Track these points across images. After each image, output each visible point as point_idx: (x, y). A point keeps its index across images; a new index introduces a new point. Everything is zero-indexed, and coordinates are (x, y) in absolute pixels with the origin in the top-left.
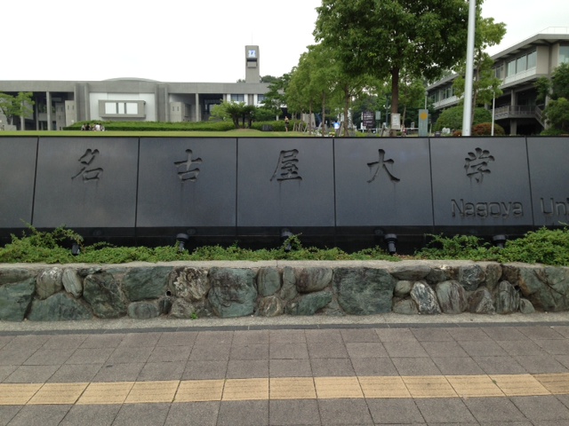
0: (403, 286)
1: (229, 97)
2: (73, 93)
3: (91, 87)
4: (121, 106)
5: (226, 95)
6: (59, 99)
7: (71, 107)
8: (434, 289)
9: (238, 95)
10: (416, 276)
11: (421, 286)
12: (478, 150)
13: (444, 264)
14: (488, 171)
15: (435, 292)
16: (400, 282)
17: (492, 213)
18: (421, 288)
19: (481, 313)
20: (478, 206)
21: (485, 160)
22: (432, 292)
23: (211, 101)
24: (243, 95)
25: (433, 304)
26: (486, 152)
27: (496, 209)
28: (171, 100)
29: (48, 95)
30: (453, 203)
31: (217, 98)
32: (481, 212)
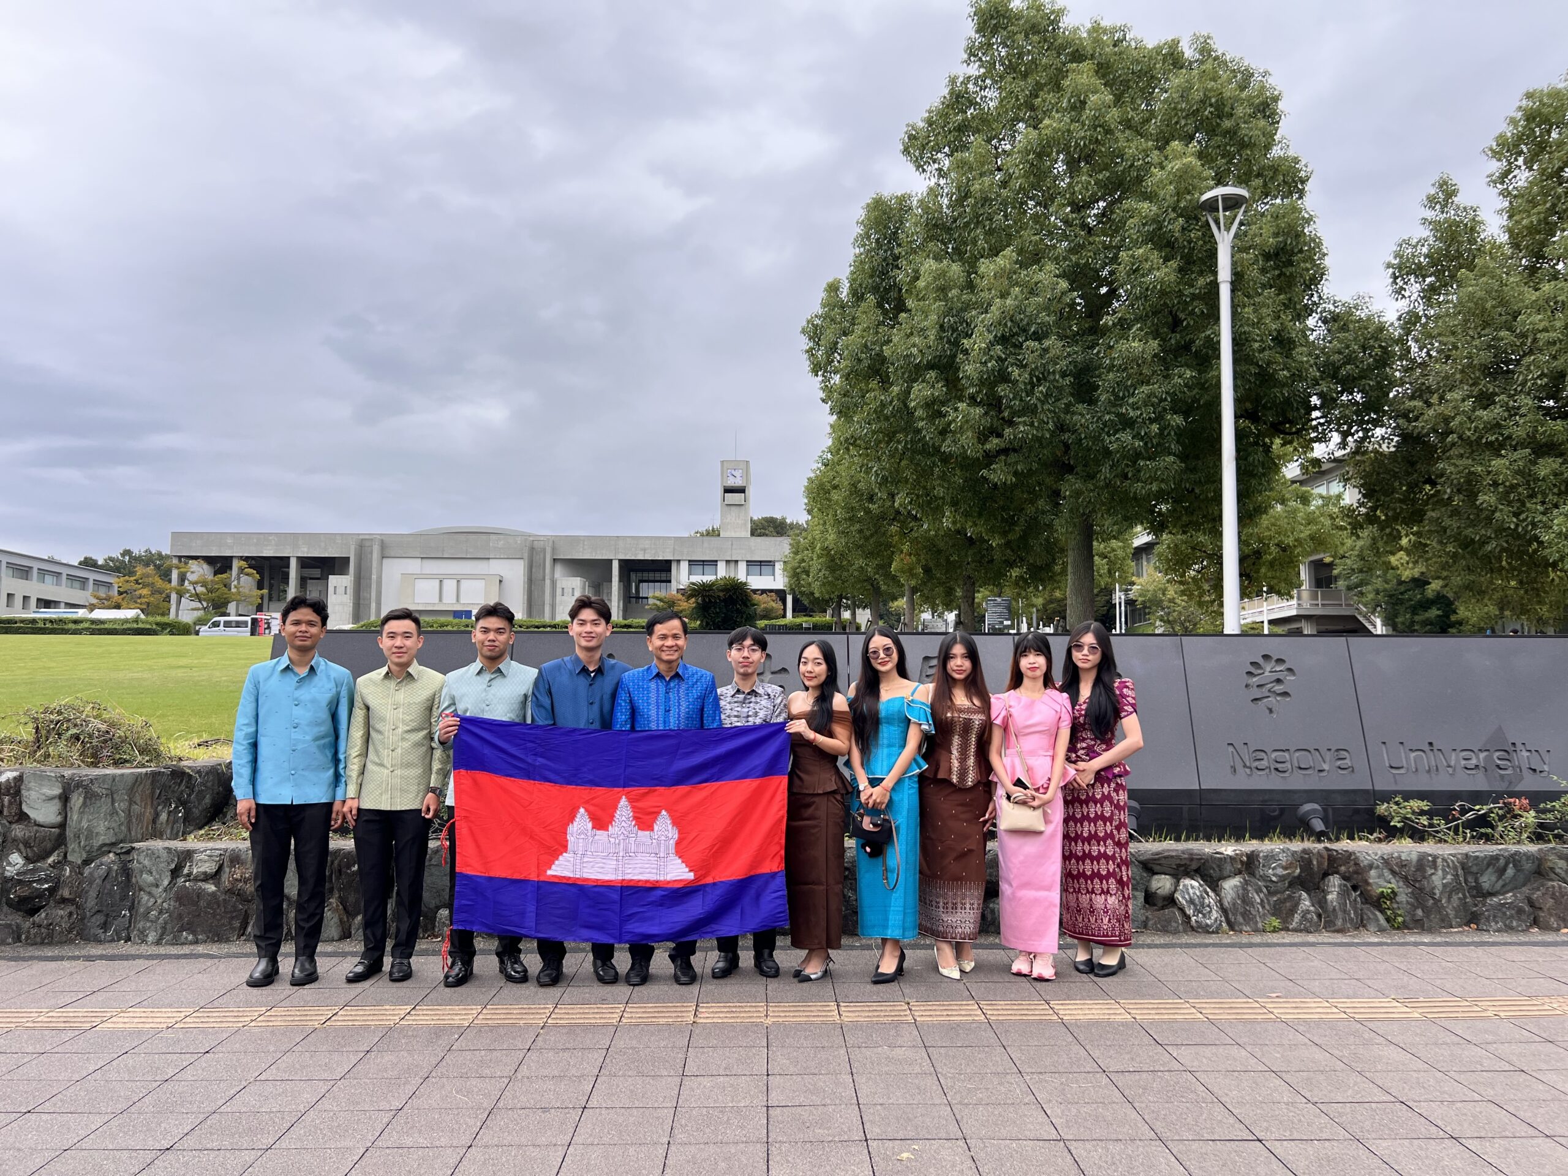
0: (1162, 884)
1: (684, 566)
2: (347, 559)
3: (388, 548)
4: (450, 586)
5: (678, 561)
6: (316, 572)
7: (341, 590)
8: (1214, 890)
9: (703, 563)
10: (1182, 868)
11: (1192, 886)
12: (1266, 657)
13: (1229, 849)
14: (1285, 694)
15: (1217, 894)
16: (1156, 877)
17: (1300, 768)
18: (1193, 887)
19: (1295, 930)
20: (1274, 755)
21: (1280, 676)
22: (1211, 894)
23: (645, 575)
24: (714, 563)
25: (1215, 915)
26: (1280, 661)
27: (1306, 760)
28: (559, 571)
29: (293, 563)
30: (1231, 749)
31: (661, 570)
32: (1279, 766)
